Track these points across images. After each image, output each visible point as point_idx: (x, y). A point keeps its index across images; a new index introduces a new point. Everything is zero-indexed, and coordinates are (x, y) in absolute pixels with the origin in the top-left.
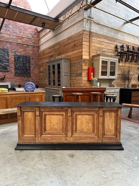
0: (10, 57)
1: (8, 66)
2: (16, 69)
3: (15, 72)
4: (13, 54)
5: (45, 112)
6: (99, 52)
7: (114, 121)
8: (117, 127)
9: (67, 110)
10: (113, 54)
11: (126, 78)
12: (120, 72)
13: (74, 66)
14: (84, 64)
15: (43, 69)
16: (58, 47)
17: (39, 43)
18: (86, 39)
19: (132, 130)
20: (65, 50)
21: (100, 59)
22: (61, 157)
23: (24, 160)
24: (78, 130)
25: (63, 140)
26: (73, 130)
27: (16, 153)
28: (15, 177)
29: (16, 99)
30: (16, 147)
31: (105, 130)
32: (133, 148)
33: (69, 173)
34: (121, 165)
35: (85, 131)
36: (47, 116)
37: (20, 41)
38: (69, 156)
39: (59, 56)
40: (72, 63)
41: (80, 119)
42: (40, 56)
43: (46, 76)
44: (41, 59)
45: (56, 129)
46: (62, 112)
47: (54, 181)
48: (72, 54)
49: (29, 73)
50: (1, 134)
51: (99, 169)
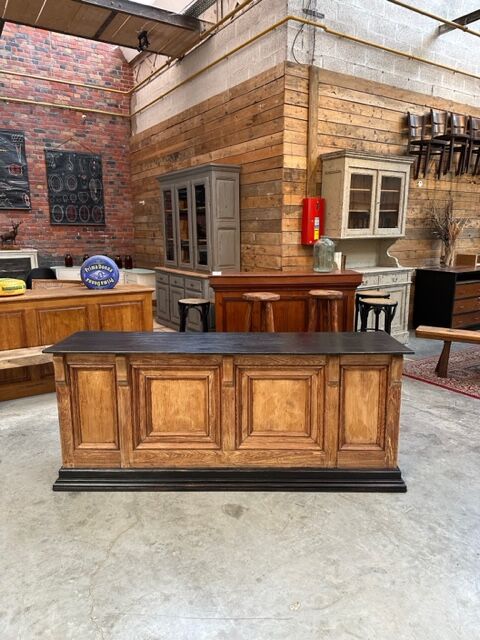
0: (29, 160)
1: (26, 190)
2: (53, 200)
3: (51, 213)
4: (42, 148)
5: (147, 369)
6: (342, 144)
7: (376, 398)
8: (386, 420)
9: (220, 365)
10: (393, 148)
11: (436, 231)
12: (416, 213)
13: (255, 194)
14: (288, 189)
15: (146, 200)
16: (196, 121)
17: (133, 104)
18: (295, 95)
19: (445, 420)
20: (222, 135)
21: (346, 168)
22: (199, 515)
23: (82, 523)
24: (259, 429)
25: (209, 460)
26: (240, 428)
27: (57, 501)
28: (53, 581)
29: (56, 314)
30: (57, 482)
31: (347, 428)
32: (440, 483)
33: (222, 571)
34: (391, 542)
35: (280, 429)
36: (155, 384)
37: (62, 100)
38: (227, 512)
39: (201, 157)
40: (247, 181)
41: (264, 394)
42: (134, 152)
43: (159, 226)
44: (138, 164)
45: (185, 426)
46: (204, 370)
47: (175, 595)
48: (248, 150)
49: (101, 216)
50: (10, 435)
51: (319, 555)
